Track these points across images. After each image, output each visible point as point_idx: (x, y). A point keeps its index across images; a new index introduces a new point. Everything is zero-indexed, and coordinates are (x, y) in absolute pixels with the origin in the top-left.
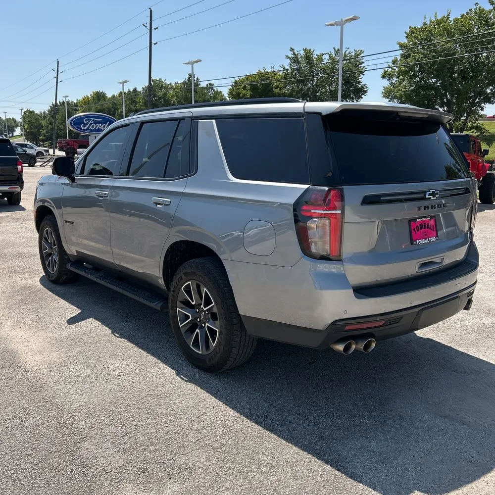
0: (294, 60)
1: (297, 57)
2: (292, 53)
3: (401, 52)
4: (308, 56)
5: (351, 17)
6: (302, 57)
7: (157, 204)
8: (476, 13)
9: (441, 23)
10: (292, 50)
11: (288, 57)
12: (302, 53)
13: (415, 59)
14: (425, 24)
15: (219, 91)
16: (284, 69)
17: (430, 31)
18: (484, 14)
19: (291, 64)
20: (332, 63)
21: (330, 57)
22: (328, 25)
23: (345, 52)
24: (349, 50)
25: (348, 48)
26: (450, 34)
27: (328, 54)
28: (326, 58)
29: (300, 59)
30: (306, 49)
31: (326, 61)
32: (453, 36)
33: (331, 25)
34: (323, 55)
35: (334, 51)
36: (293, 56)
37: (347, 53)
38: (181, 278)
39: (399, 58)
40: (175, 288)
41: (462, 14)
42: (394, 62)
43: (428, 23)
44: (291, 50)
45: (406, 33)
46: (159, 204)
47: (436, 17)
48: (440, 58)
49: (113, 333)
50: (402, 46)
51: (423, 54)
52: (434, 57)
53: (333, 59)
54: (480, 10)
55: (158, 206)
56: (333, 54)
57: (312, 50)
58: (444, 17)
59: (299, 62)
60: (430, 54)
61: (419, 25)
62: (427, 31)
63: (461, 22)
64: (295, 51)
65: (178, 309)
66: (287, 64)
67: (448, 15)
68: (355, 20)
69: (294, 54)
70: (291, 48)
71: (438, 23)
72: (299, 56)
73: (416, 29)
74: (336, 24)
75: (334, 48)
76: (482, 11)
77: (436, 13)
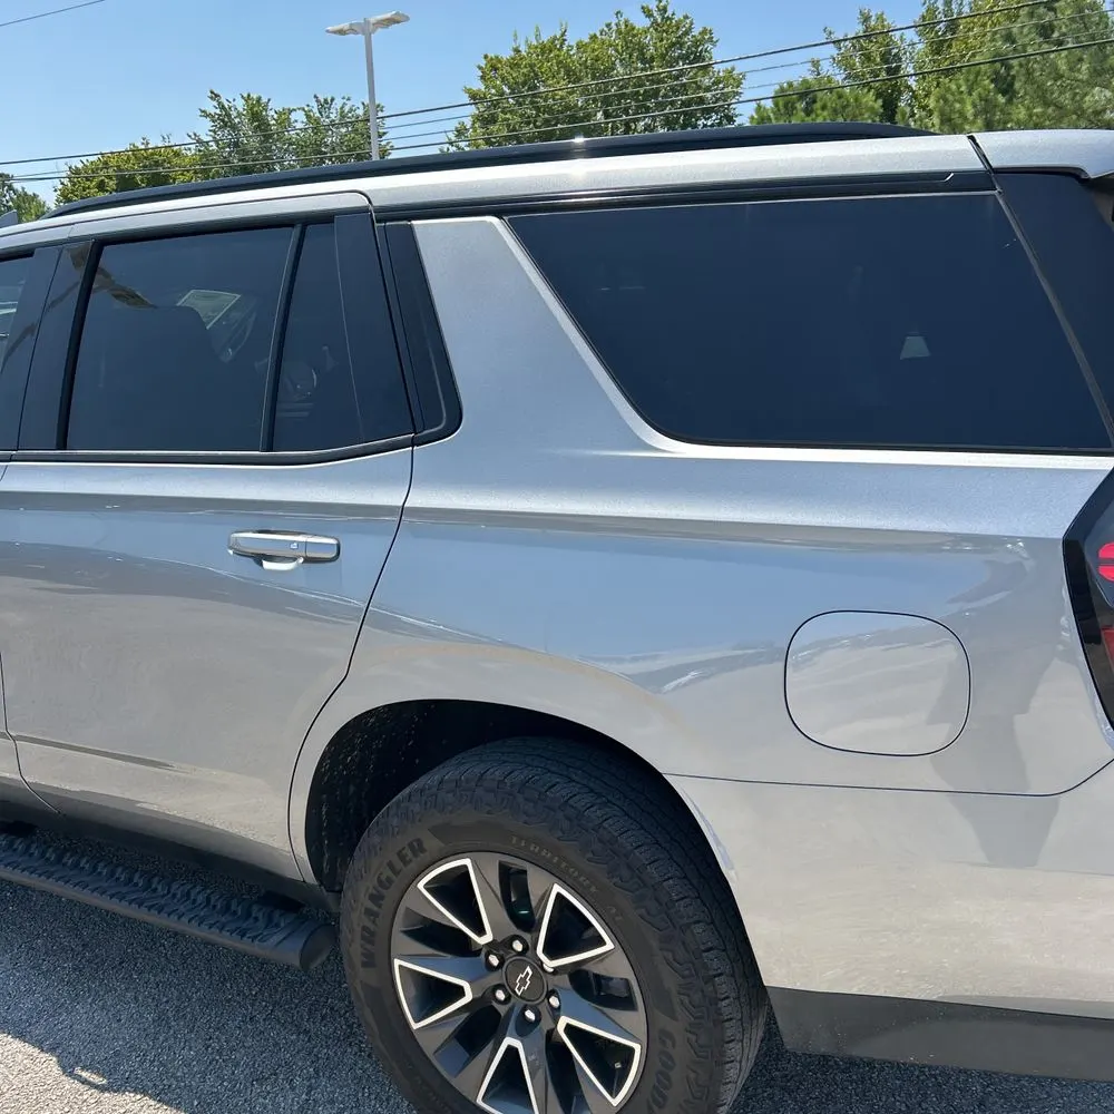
0: (223, 121)
1: (229, 115)
2: (215, 103)
3: (473, 110)
4: (256, 112)
5: (388, 15)
6: (239, 115)
7: (259, 558)
8: (619, 32)
9: (551, 51)
10: (215, 96)
11: (205, 114)
12: (240, 105)
13: (508, 125)
14: (517, 51)
15: (30, 193)
16: (199, 142)
17: (532, 66)
18: (634, 36)
19: (214, 132)
20: (316, 130)
21: (308, 116)
22: (335, 32)
23: (342, 108)
24: (349, 104)
25: (349, 99)
26: (572, 76)
27: (303, 109)
28: (299, 119)
29: (237, 120)
30: (249, 95)
31: (299, 125)
32: (579, 80)
33: (341, 32)
34: (290, 111)
35: (315, 105)
36: (218, 111)
37: (346, 109)
38: (417, 847)
39: (468, 123)
40: (384, 884)
41: (592, 33)
42: (460, 132)
43: (523, 49)
44: (211, 98)
45: (480, 68)
46: (270, 558)
47: (537, 36)
48: (559, 126)
49: (68, 1070)
50: (475, 98)
51: (522, 116)
52: (547, 123)
53: (317, 121)
54: (626, 26)
55: (267, 565)
56: (315, 110)
57: (264, 100)
58: (555, 38)
59: (234, 127)
60: (537, 115)
61: (506, 54)
62: (525, 67)
63: (594, 50)
64: (223, 100)
65: (397, 963)
66: (204, 129)
67: (563, 35)
68: (398, 22)
69: (222, 107)
70: (212, 92)
71: (545, 50)
72: (234, 114)
73: (500, 62)
74: (352, 30)
75: (315, 97)
76: (630, 28)
77: (538, 30)
